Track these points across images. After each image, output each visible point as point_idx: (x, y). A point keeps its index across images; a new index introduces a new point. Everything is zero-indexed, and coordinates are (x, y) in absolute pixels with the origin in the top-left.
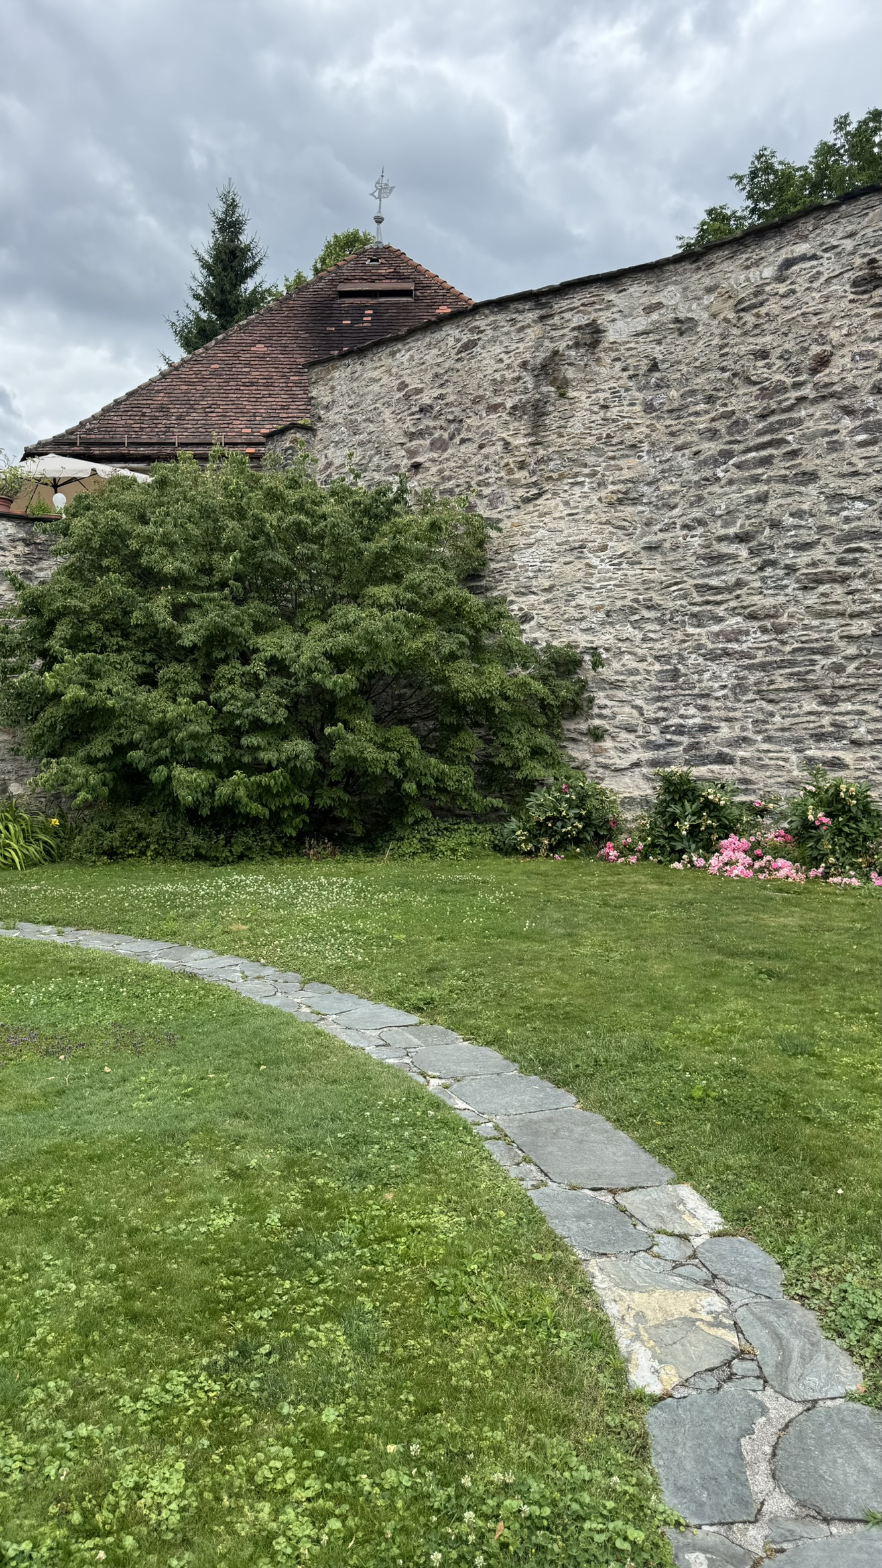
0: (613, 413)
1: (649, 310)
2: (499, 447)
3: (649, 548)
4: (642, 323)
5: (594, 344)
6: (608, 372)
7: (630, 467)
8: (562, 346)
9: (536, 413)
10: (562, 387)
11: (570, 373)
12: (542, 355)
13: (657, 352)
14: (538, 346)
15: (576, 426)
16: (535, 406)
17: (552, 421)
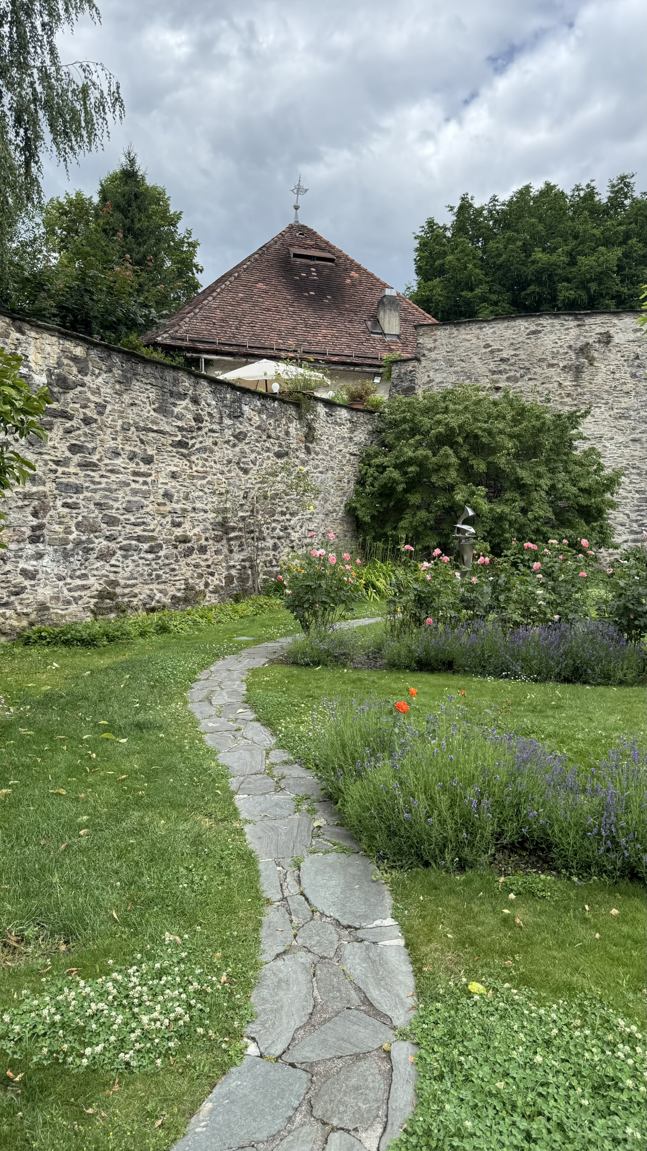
0: (617, 376)
1: (636, 331)
2: (556, 385)
3: (634, 440)
4: (632, 336)
5: (608, 343)
6: (614, 358)
7: (626, 402)
8: (591, 341)
9: (578, 371)
10: (591, 361)
11: (596, 355)
12: (579, 344)
13: (639, 351)
14: (577, 338)
15: (599, 379)
16: (577, 368)
17: (586, 376)
